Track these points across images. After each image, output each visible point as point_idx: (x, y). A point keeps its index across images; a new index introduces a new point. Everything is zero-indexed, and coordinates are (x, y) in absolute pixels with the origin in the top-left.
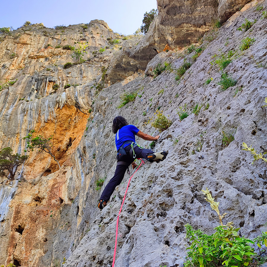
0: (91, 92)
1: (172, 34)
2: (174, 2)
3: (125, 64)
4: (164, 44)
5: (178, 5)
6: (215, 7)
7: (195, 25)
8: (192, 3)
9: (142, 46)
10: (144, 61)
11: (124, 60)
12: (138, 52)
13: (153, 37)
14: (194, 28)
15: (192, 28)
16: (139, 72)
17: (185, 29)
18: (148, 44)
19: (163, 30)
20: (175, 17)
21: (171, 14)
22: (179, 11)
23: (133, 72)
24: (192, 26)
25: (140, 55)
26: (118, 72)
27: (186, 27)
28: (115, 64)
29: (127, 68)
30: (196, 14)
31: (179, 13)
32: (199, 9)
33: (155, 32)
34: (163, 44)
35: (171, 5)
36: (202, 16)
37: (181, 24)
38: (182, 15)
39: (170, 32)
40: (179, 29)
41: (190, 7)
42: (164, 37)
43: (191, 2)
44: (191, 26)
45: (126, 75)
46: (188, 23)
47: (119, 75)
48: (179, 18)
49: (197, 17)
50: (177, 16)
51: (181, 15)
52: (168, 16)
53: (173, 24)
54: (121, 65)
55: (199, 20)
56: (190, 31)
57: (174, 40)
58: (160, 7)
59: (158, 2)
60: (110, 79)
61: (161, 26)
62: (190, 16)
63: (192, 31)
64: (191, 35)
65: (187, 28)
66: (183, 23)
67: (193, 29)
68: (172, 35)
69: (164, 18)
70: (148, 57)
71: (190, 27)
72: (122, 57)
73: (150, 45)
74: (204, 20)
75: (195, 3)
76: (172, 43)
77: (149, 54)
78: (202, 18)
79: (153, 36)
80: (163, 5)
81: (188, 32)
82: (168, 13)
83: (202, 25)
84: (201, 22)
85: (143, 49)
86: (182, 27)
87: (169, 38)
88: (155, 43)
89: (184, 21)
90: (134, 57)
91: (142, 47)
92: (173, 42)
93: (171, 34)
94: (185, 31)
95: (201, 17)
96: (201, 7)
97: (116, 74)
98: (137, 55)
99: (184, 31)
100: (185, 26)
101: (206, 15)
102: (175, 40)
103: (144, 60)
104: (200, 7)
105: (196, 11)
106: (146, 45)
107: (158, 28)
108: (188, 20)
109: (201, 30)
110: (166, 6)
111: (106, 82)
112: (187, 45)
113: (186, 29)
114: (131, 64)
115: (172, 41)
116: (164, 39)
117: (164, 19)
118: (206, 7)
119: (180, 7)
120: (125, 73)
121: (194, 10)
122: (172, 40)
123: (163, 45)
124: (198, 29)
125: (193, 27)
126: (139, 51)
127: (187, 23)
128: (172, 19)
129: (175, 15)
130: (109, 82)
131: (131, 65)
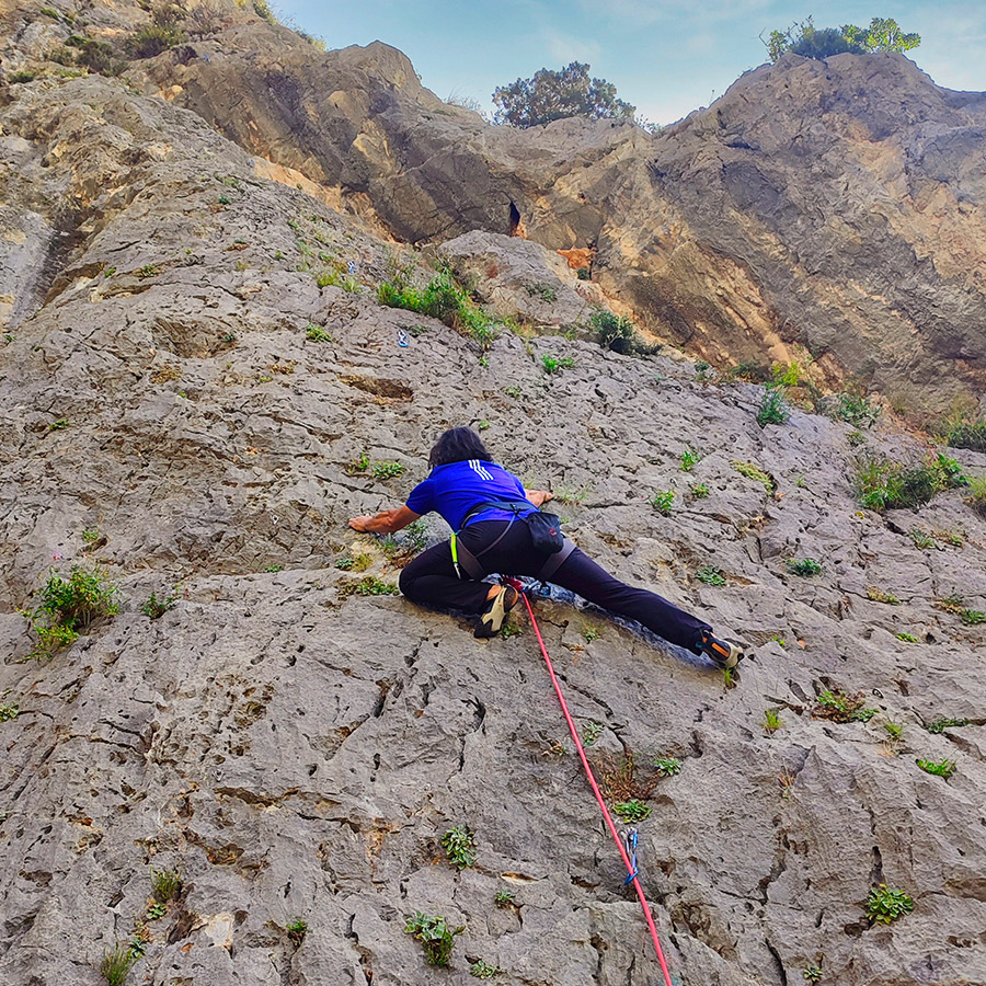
0: (29, 21)
1: (658, 244)
2: (790, 170)
3: (322, 114)
4: (574, 238)
5: (794, 194)
6: (934, 351)
7: (773, 314)
8: (857, 249)
9: (478, 148)
10: (425, 196)
11: (337, 97)
12: (438, 145)
13: (558, 170)
14: (759, 319)
15: (754, 311)
16: (352, 203)
17: (722, 283)
18: (510, 165)
19: (637, 196)
20: (733, 213)
21: (732, 187)
22: (770, 215)
23: (323, 177)
24: (758, 305)
25: (433, 160)
26: (258, 105)
27: (732, 283)
28: (278, 68)
29: (317, 135)
30: (829, 294)
31: (761, 219)
32: (859, 290)
33: (587, 165)
34: (570, 233)
35: (772, 167)
36: (847, 321)
37: (728, 256)
38: (766, 236)
39: (659, 232)
40: (701, 261)
41: (838, 250)
42: (601, 217)
43: (859, 241)
44: (758, 300)
45: (280, 151)
46: (756, 281)
47: (250, 117)
48: (746, 234)
49: (822, 303)
50: (746, 222)
51: (760, 232)
52: (718, 182)
53: (703, 224)
54: (298, 97)
55: (815, 320)
56: (730, 311)
57: (640, 269)
58: (714, 123)
59: (731, 103)
60: (191, 85)
61: (641, 178)
62: (798, 272)
63: (739, 322)
64: (722, 325)
65: (732, 291)
66: (741, 264)
67: (756, 319)
68: (656, 248)
69: (694, 168)
70: (457, 201)
71: (748, 299)
72: (342, 83)
73: (516, 180)
74: (834, 341)
75: (865, 261)
76: (618, 270)
77: (478, 200)
78: (834, 325)
79: (564, 168)
80: (740, 131)
81: (722, 307)
82: (727, 172)
83: (805, 342)
84: (818, 334)
85: (471, 160)
86: (718, 270)
87: (627, 246)
88: (544, 193)
89: (751, 264)
90: (401, 140)
91: (474, 145)
92: (635, 273)
93: (657, 242)
94: (719, 292)
95: (837, 319)
96: (872, 293)
97: (236, 100)
98: (423, 147)
99: (712, 288)
100: (733, 279)
101: (866, 335)
102: (645, 274)
103: (431, 193)
104: (870, 289)
105: (838, 283)
106: (498, 161)
107: (620, 168)
108: (764, 274)
109: (781, 351)
110: (747, 147)
111: (159, 74)
112: (666, 337)
113: (729, 289)
114: (358, 143)
115: (630, 267)
116: (596, 220)
117: (688, 172)
118: (894, 313)
119: (792, 206)
120: (283, 142)
121: (836, 273)
122: (635, 264)
123: (567, 236)
124: (772, 338)
125: (761, 315)
126: (447, 143)
127: (751, 276)
128: (719, 205)
129: (743, 207)
130: (177, 89)
131: (346, 146)
